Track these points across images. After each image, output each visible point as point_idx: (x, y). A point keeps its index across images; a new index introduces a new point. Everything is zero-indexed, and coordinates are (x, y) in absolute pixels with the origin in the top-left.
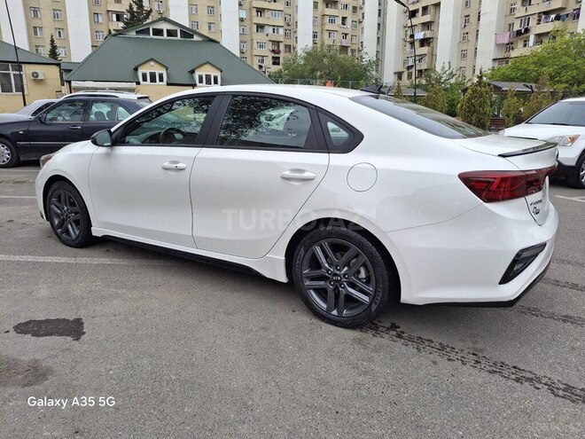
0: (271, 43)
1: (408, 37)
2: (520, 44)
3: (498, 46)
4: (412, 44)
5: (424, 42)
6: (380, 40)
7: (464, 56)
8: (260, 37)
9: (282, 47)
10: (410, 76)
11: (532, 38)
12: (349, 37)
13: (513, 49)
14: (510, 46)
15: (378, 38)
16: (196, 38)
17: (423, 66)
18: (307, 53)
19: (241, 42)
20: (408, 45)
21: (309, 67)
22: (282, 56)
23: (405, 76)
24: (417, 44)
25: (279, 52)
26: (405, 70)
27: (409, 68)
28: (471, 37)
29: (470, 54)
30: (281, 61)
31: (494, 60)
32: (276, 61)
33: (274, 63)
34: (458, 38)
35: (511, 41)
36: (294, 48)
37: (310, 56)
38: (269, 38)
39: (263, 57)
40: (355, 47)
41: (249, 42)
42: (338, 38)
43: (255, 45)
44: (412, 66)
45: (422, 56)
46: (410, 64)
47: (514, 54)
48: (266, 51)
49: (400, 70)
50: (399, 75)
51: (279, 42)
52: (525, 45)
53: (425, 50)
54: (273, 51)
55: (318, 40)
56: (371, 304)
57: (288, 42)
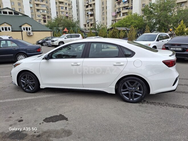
0: (42, 15)
1: (86, 14)
2: (119, 16)
3: (113, 16)
4: (88, 16)
5: (91, 15)
6: (78, 15)
7: (103, 19)
8: (38, 13)
9: (46, 17)
10: (88, 26)
11: (122, 14)
12: (68, 13)
13: (117, 17)
14: (116, 16)
15: (77, 14)
16: (20, 15)
17: (92, 23)
18: (55, 19)
19: (32, 15)
20: (87, 16)
21: (57, 23)
22: (47, 19)
23: (87, 26)
24: (89, 16)
25: (45, 18)
26: (87, 24)
27: (88, 23)
28: (105, 13)
29: (105, 19)
30: (47, 21)
31: (112, 20)
32: (45, 21)
33: (44, 22)
34: (101, 14)
35: (116, 15)
36: (51, 17)
37: (57, 19)
38: (41, 14)
39: (40, 20)
40: (70, 17)
41: (34, 15)
42: (65, 13)
43: (37, 16)
44: (89, 23)
45: (91, 20)
46: (88, 22)
47: (117, 18)
48: (41, 18)
49: (85, 23)
50: (85, 25)
51: (45, 15)
52: (120, 16)
53: (92, 18)
54: (43, 18)
55: (58, 14)
56: (142, 96)
57: (48, 15)
